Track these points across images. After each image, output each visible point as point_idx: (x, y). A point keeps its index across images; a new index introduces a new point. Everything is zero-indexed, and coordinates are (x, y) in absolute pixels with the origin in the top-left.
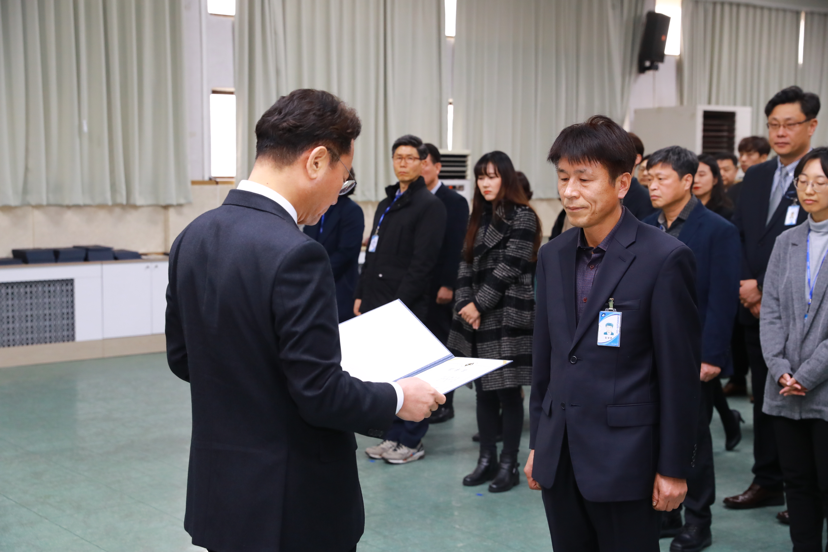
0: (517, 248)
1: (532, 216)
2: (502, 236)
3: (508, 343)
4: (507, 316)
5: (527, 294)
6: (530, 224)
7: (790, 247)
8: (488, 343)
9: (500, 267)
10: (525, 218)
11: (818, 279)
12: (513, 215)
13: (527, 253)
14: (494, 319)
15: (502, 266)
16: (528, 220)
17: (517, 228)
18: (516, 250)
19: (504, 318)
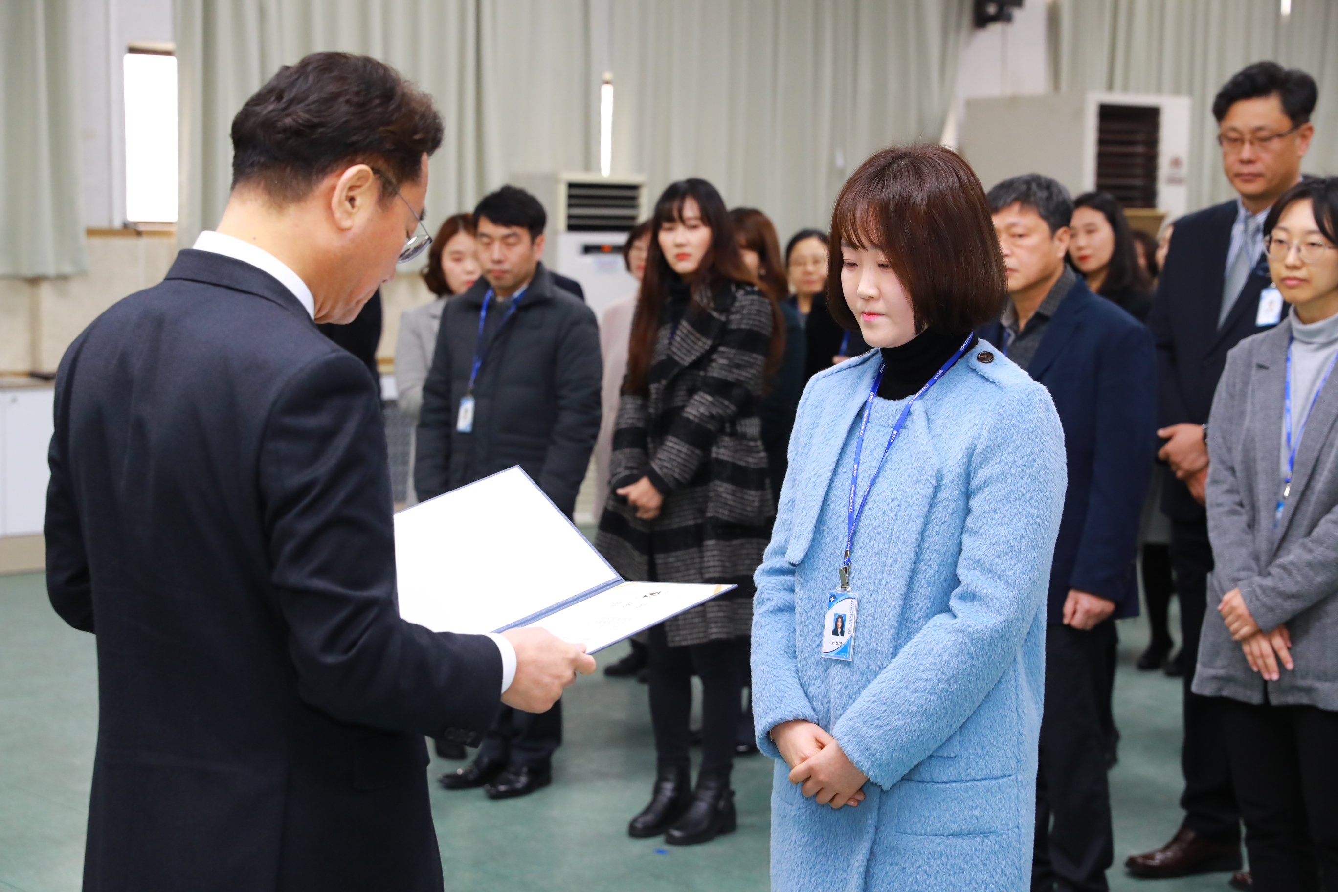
0: (731, 364)
2: (707, 342)
3: (715, 553)
4: (716, 498)
6: (760, 321)
7: (1254, 371)
8: (680, 553)
9: (697, 400)
10: (752, 310)
11: (1306, 433)
12: (728, 301)
14: (691, 507)
15: (699, 398)
16: (757, 313)
17: (736, 327)
18: (728, 368)
19: (709, 503)
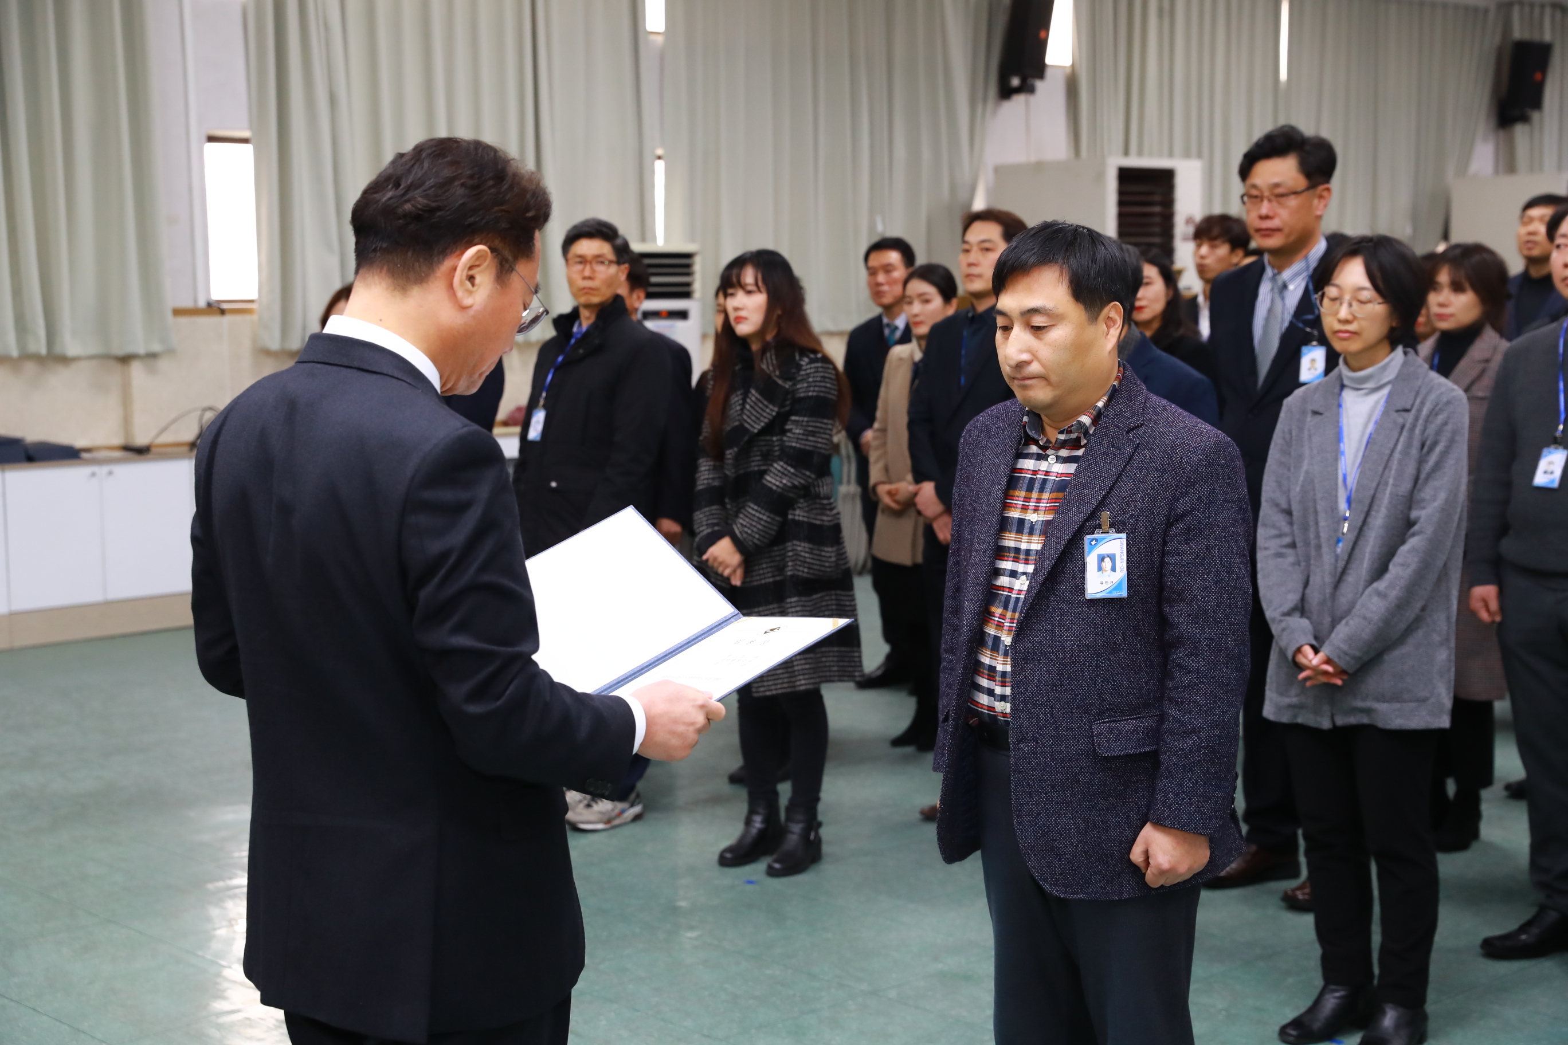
0: (806, 433)
1: (830, 371)
2: (776, 409)
3: (798, 609)
4: (794, 557)
5: (828, 516)
6: (826, 387)
7: (1309, 417)
9: (776, 469)
10: (817, 377)
11: (1361, 472)
12: (794, 370)
13: (824, 441)
14: (770, 565)
15: (779, 468)
16: (822, 379)
17: (802, 395)
18: (804, 437)
19: (788, 562)
